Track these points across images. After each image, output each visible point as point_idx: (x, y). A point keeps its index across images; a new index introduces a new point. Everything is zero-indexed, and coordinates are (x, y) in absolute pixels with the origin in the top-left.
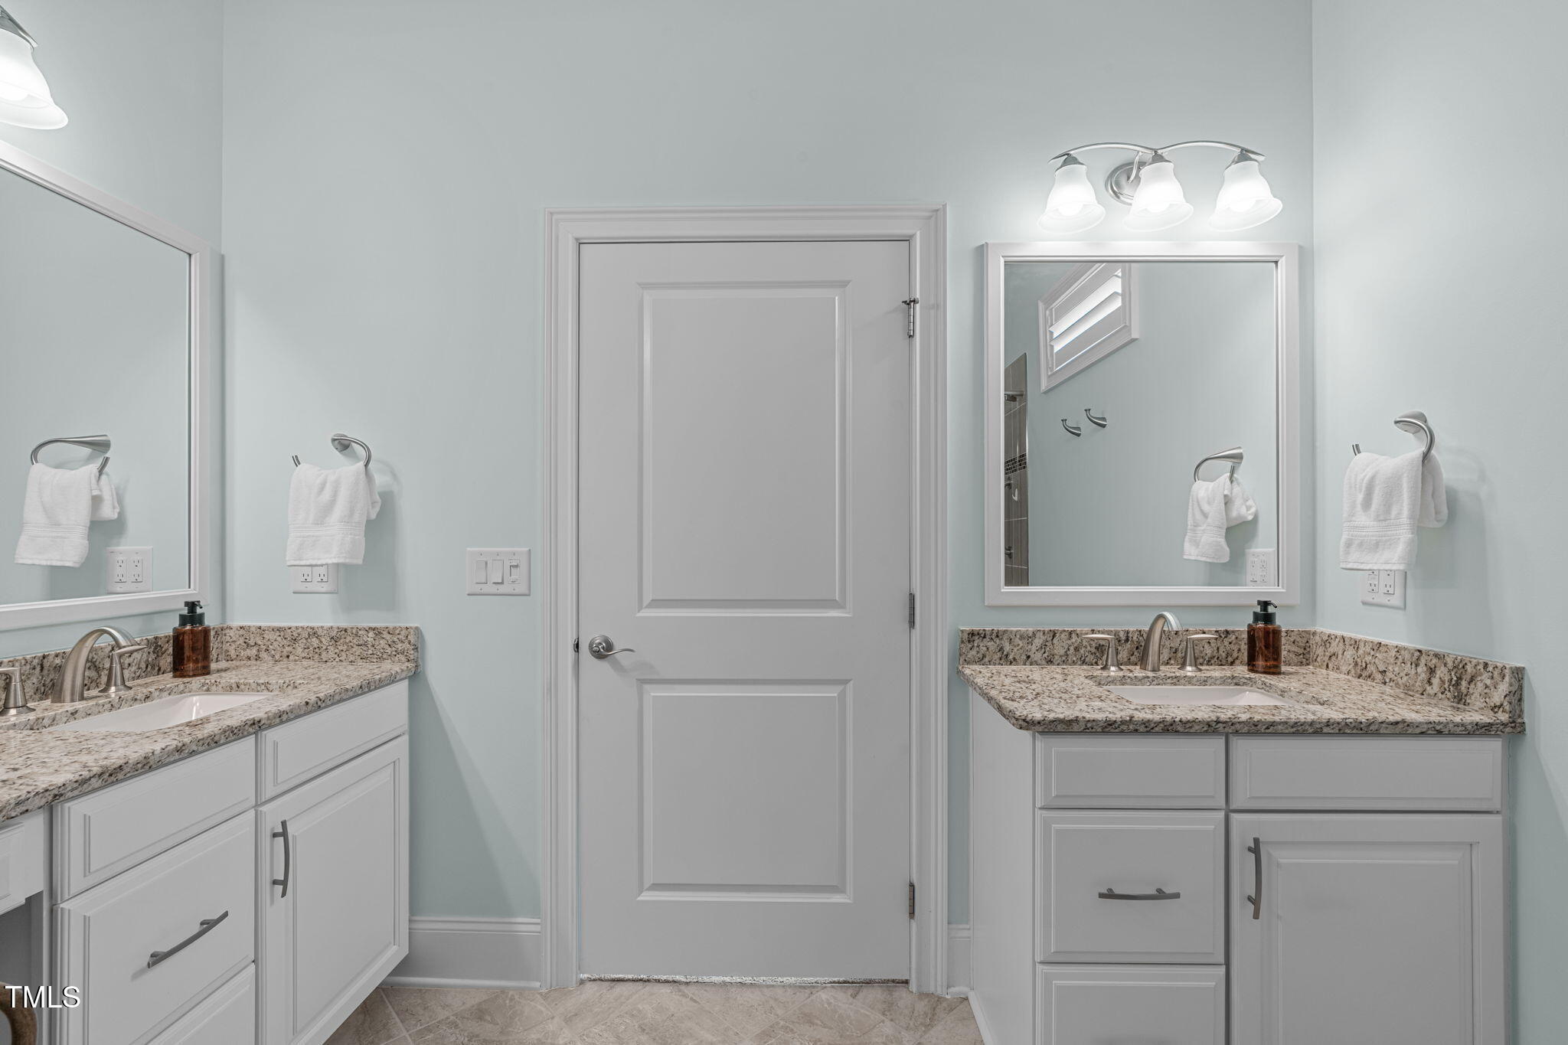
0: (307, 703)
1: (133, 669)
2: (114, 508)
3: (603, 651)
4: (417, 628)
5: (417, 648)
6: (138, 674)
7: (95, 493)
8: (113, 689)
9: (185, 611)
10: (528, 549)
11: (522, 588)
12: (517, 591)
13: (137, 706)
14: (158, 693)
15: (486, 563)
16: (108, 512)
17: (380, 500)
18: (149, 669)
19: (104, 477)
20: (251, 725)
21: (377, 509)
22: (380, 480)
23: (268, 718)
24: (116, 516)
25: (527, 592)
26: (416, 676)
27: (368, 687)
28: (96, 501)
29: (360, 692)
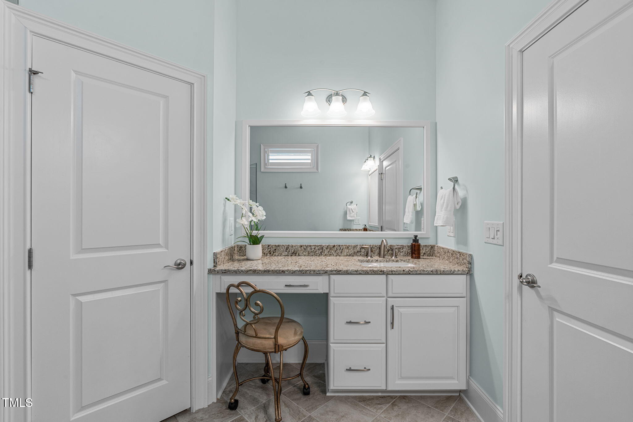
0: (404, 271)
1: (404, 253)
2: (419, 207)
3: (532, 283)
4: (471, 255)
5: (471, 263)
6: (405, 255)
7: (415, 203)
8: (393, 257)
9: (414, 239)
10: (503, 222)
11: (501, 243)
12: (498, 244)
13: (394, 263)
14: (400, 261)
15: (489, 228)
16: (419, 208)
17: (461, 202)
18: (408, 254)
19: (417, 198)
20: (380, 271)
21: (460, 204)
22: (461, 193)
23: (387, 271)
24: (420, 209)
25: (502, 244)
26: (469, 273)
27: (452, 273)
28: (415, 205)
29: (435, 273)
